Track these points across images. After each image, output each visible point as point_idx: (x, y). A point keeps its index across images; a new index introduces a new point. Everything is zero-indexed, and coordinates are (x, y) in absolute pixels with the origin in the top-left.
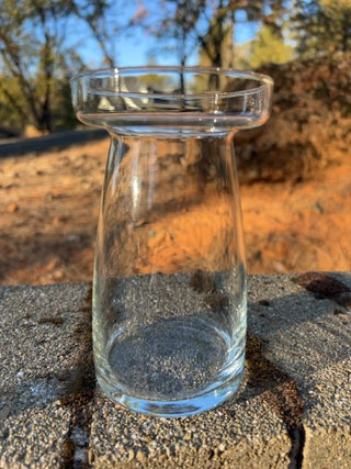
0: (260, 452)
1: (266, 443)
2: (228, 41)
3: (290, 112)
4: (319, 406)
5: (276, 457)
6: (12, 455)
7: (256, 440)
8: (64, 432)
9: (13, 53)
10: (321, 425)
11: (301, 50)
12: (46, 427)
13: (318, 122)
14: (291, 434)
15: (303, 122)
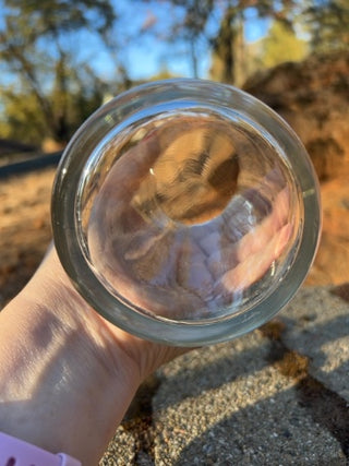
2: (238, 40)
8: (131, 457)
9: (29, 71)
12: (113, 452)
15: (323, 118)
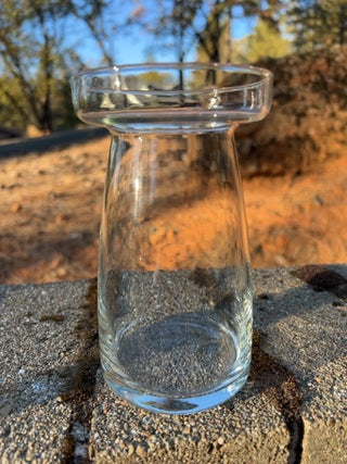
0: (259, 445)
1: (265, 436)
2: (225, 36)
3: (288, 106)
4: (317, 398)
5: (275, 450)
6: (14, 452)
7: (255, 433)
8: (65, 429)
9: (13, 55)
10: (320, 417)
11: (299, 43)
12: (47, 423)
13: (316, 115)
14: (289, 427)
15: (301, 115)
